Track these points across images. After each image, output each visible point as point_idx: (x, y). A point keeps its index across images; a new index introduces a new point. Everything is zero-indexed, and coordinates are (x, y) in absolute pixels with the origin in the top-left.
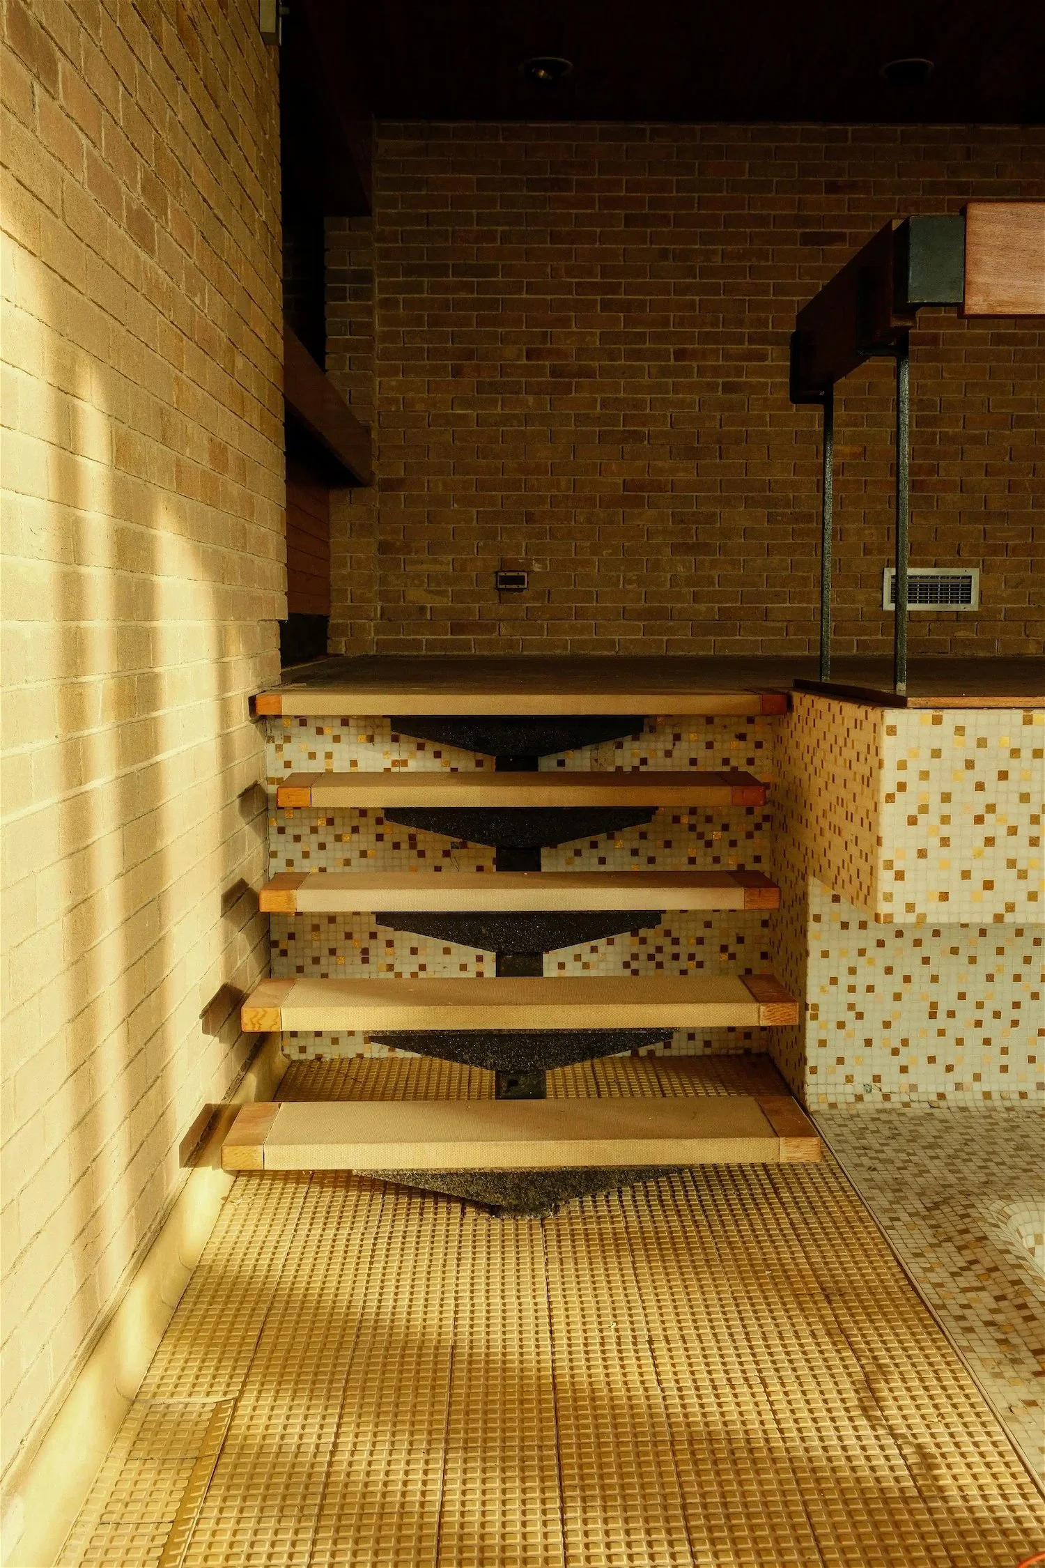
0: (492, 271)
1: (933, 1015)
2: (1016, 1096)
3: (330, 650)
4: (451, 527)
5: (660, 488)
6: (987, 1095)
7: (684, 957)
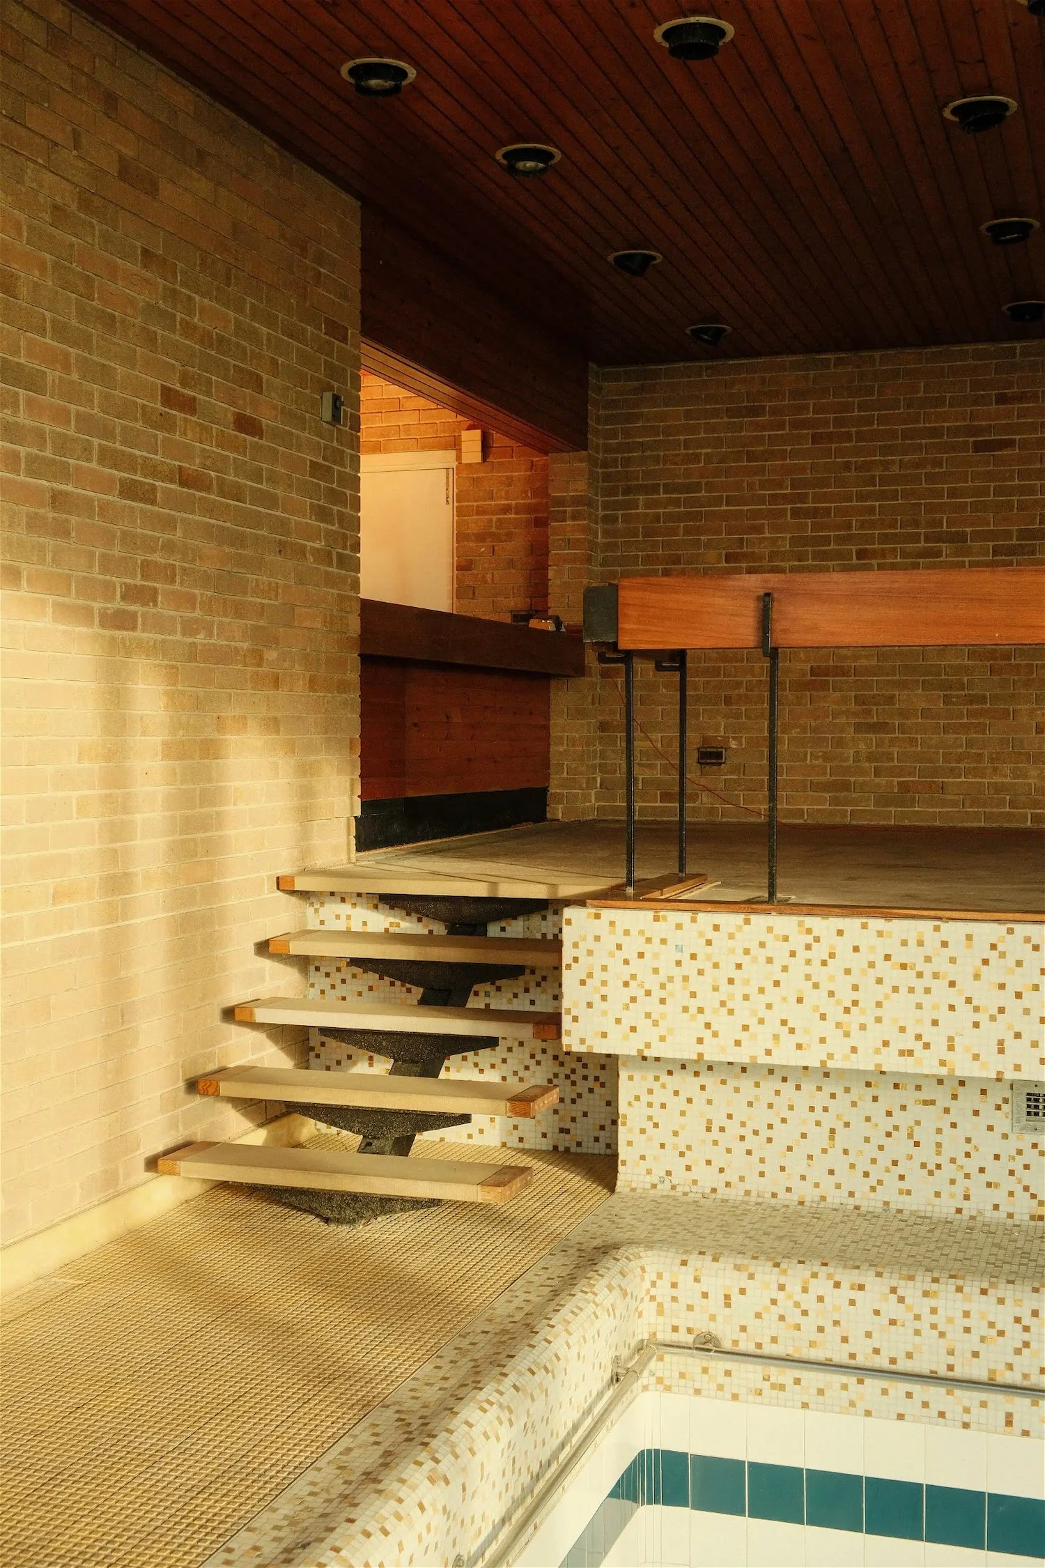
0: (696, 488)
1: (709, 1129)
2: (769, 1195)
3: (549, 816)
4: (660, 708)
5: (844, 672)
6: (748, 1193)
7: (591, 1078)
